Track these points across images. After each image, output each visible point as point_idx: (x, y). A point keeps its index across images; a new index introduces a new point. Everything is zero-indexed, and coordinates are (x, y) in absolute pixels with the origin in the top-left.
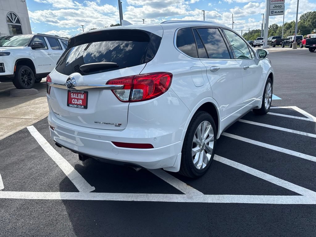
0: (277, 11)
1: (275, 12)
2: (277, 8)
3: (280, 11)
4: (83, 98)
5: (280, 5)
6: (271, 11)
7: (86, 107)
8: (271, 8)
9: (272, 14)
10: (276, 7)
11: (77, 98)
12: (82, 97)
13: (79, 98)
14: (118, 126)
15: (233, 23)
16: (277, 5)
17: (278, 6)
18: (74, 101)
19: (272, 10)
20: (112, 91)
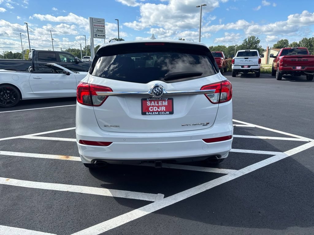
0: (100, 34)
1: (98, 35)
2: (100, 32)
3: (102, 35)
4: (167, 105)
5: (101, 29)
6: (94, 34)
7: (172, 113)
8: (95, 31)
9: (95, 37)
10: (98, 31)
11: (158, 105)
12: (166, 103)
13: (160, 105)
14: (206, 125)
15: (53, 39)
16: (100, 29)
17: (100, 31)
18: (151, 109)
19: (96, 34)
20: (205, 95)
